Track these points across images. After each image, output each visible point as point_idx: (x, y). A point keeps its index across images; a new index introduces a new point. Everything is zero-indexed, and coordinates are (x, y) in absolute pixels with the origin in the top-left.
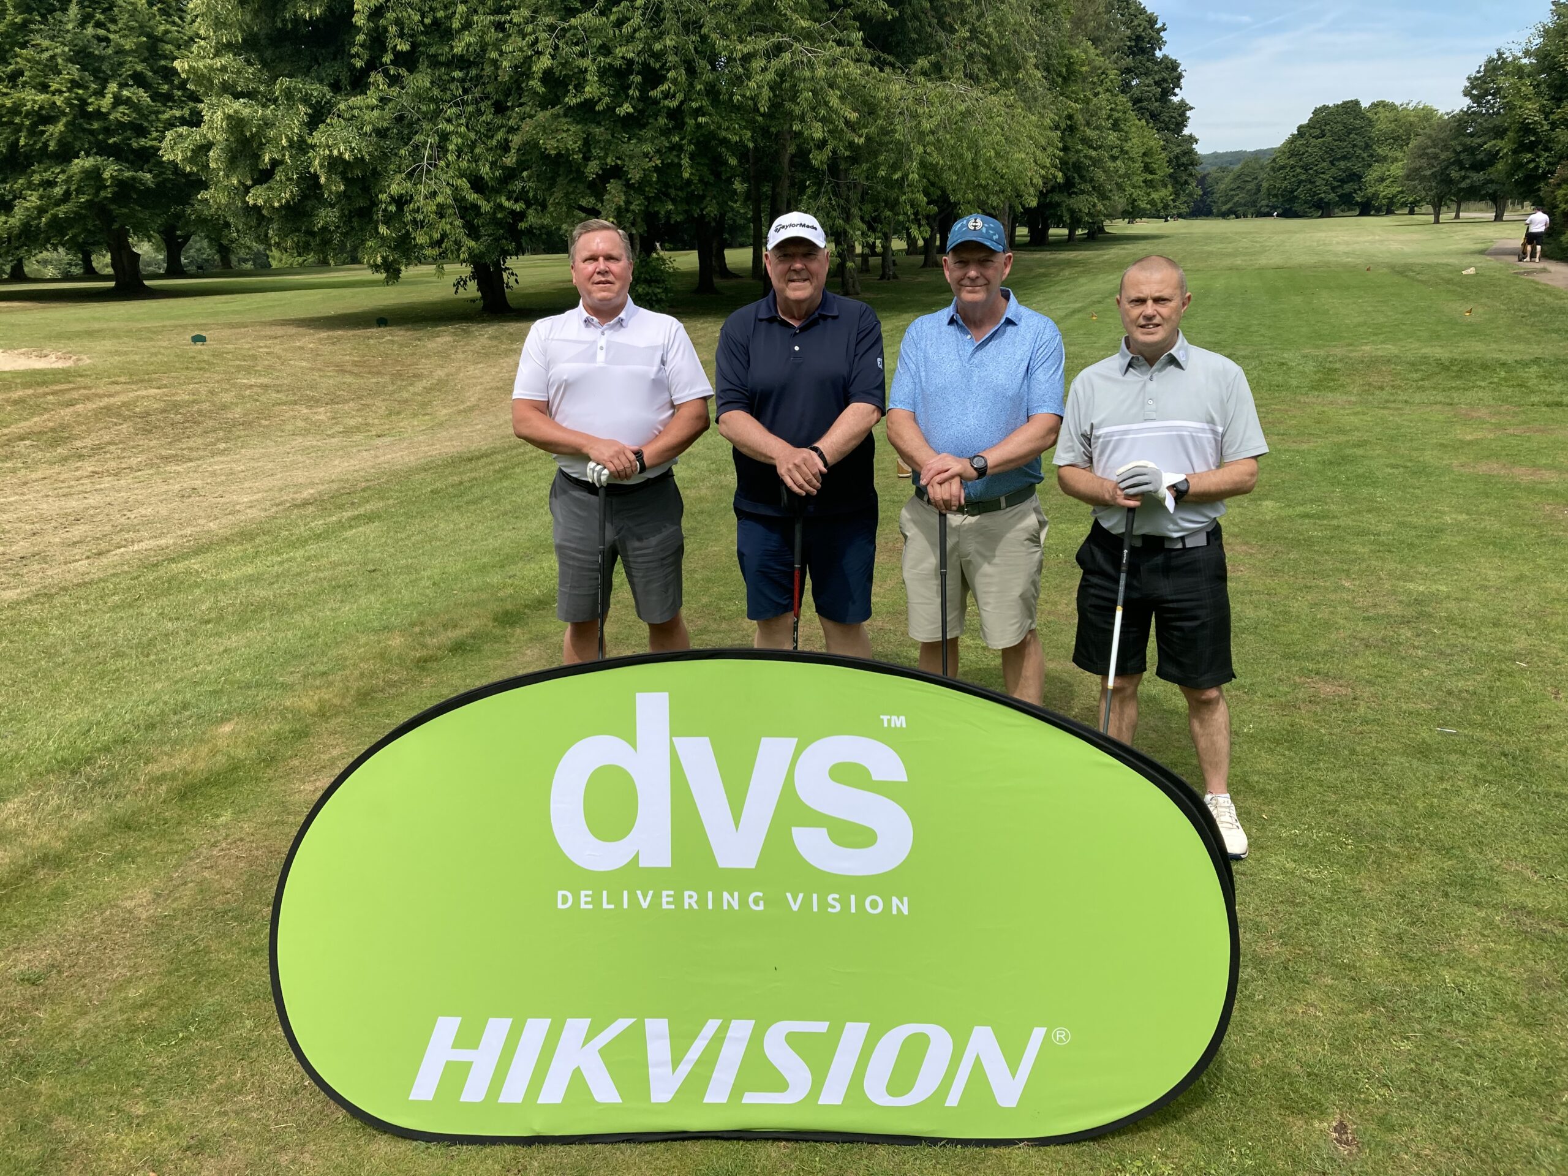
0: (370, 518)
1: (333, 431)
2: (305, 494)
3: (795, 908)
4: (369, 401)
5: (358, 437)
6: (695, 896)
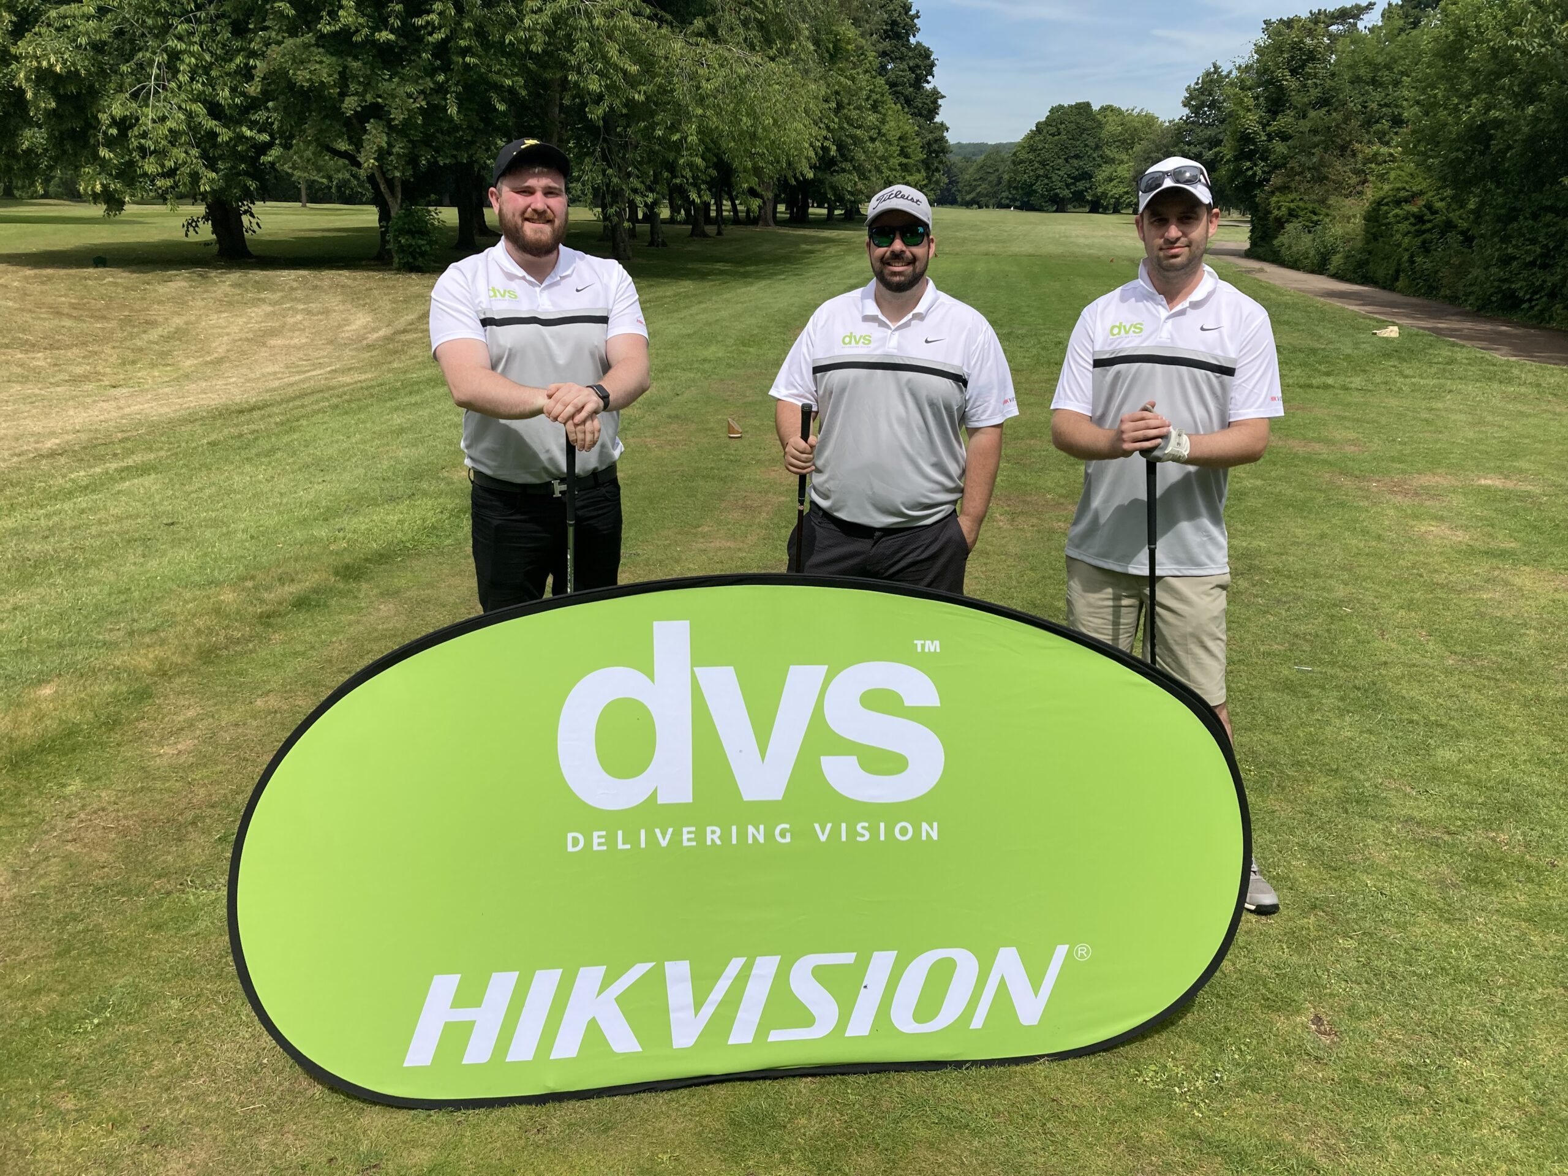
0: (144, 470)
1: (57, 379)
2: (51, 444)
3: (823, 838)
4: (96, 348)
5: (89, 387)
6: (718, 832)
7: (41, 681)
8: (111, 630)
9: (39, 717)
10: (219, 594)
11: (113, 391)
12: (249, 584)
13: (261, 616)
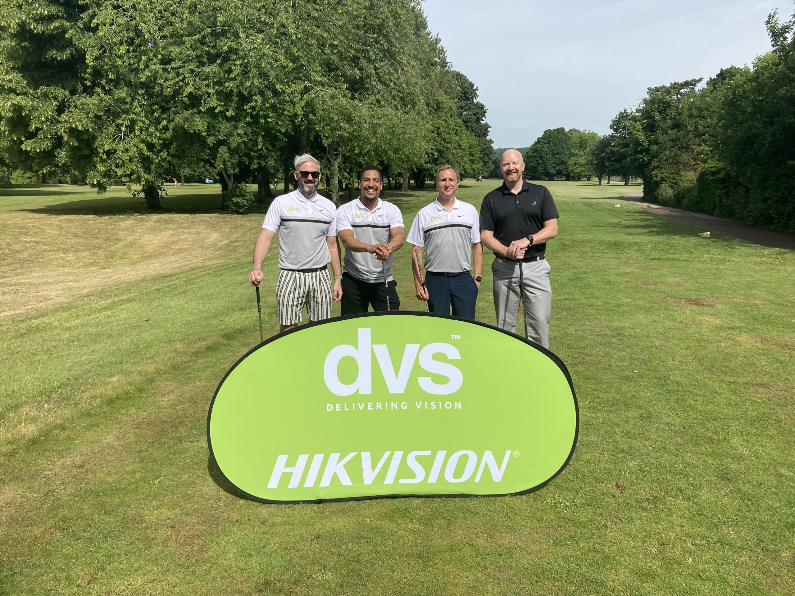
1: (79, 265)
3: (419, 408)
5: (94, 268)
6: (381, 404)
7: (112, 376)
8: (134, 358)
9: (114, 388)
10: (175, 345)
11: (104, 270)
12: (187, 341)
13: (194, 353)
